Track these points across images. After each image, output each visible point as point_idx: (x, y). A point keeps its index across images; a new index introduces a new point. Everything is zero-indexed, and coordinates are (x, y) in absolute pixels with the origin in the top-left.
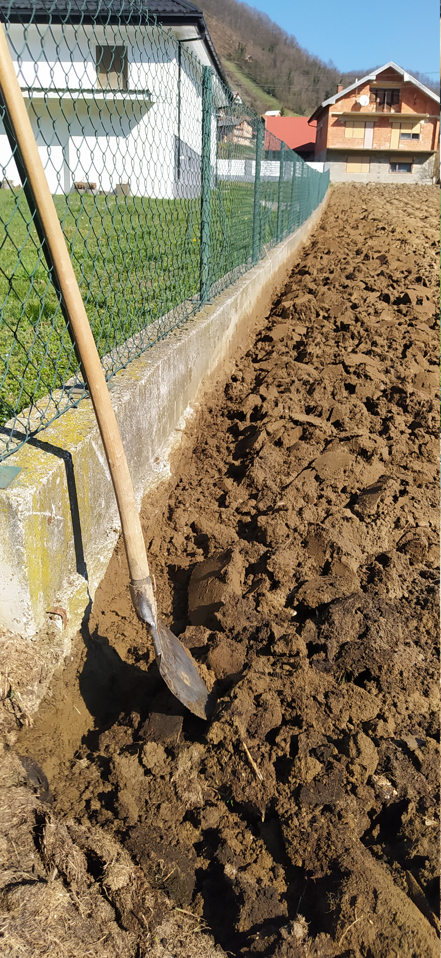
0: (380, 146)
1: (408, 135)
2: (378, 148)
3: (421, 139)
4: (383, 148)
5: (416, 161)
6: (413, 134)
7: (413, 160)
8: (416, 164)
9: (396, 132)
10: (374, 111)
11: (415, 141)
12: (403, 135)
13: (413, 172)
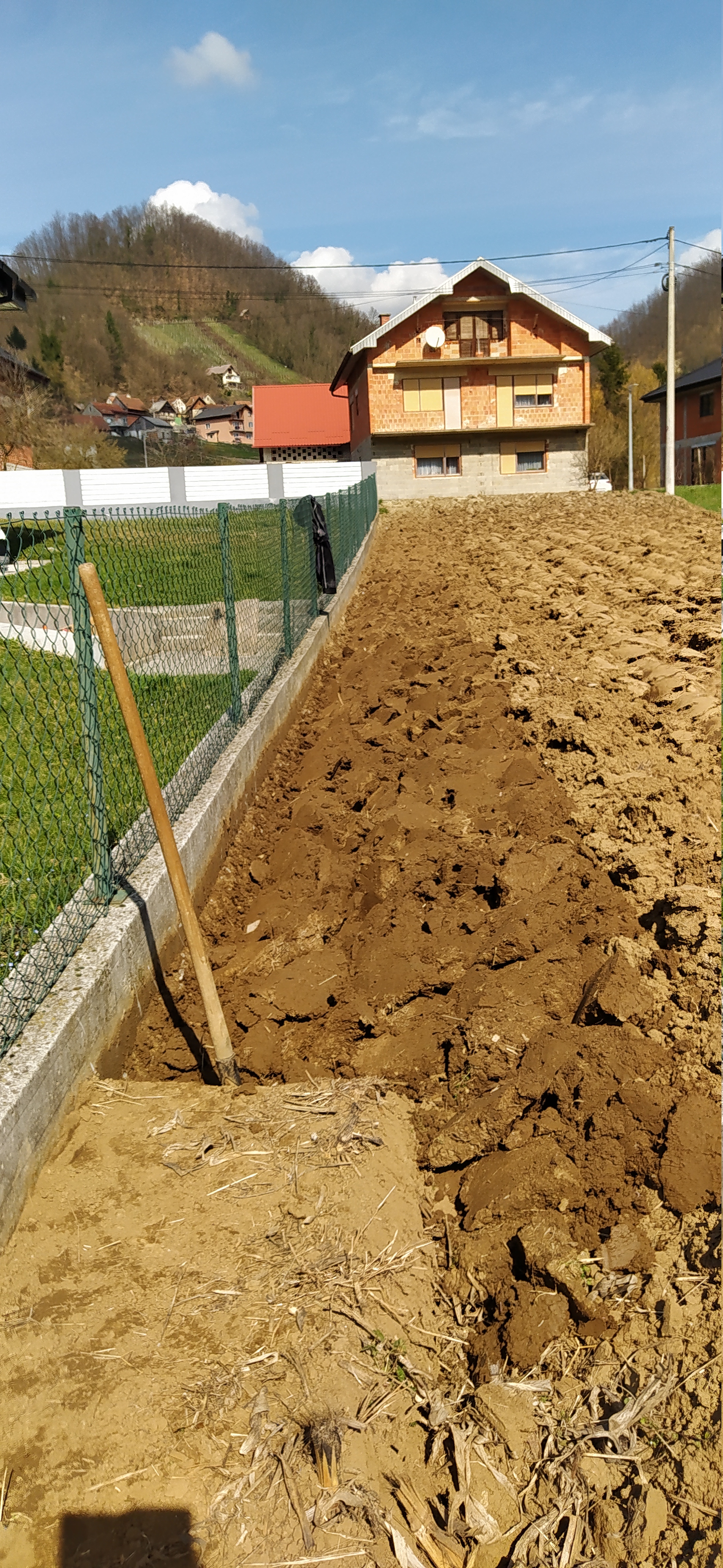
0: (476, 423)
1: (528, 398)
2: (473, 427)
3: (556, 405)
4: (483, 426)
5: (552, 446)
6: (539, 396)
7: (546, 446)
8: (553, 451)
9: (505, 394)
10: (457, 356)
11: (545, 407)
12: (520, 398)
13: (548, 467)
